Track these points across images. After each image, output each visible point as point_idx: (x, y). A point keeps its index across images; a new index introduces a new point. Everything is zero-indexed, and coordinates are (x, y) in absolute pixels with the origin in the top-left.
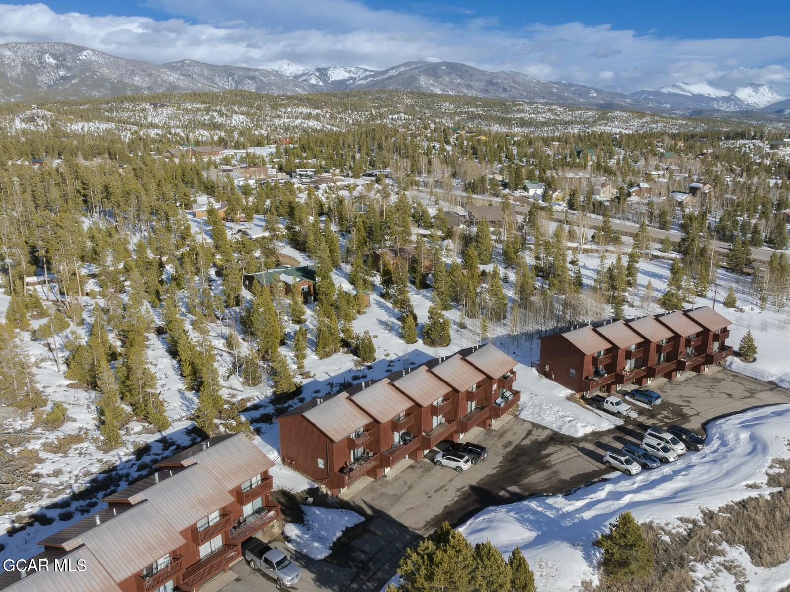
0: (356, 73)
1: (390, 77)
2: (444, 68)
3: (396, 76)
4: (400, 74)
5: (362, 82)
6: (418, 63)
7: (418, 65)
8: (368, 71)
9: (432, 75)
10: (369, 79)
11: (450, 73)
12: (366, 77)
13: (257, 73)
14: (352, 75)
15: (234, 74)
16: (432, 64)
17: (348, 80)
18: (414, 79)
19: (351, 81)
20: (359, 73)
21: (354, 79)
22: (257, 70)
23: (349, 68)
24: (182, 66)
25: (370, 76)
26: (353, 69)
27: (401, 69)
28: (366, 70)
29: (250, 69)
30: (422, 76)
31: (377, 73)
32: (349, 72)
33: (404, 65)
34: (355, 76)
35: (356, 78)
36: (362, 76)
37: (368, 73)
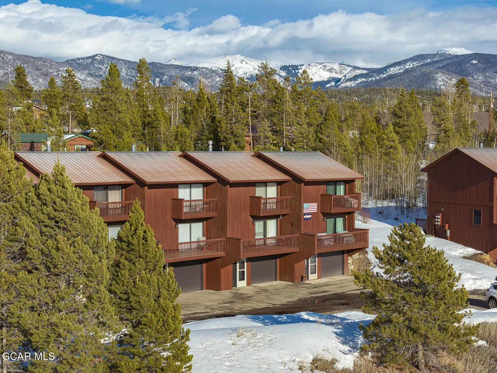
0: (341, 72)
1: (391, 77)
2: (475, 62)
3: (400, 75)
4: (407, 71)
5: (348, 84)
6: (434, 55)
7: (435, 59)
8: (359, 68)
9: (455, 73)
10: (359, 81)
11: (485, 69)
12: (355, 78)
13: (195, 73)
14: (334, 75)
15: (163, 74)
16: (457, 56)
17: (328, 82)
18: (428, 78)
19: (333, 83)
20: (345, 72)
21: (338, 80)
22: (196, 69)
23: (329, 66)
24: (92, 63)
25: (361, 76)
26: (336, 67)
27: (409, 66)
28: (355, 68)
29: (187, 68)
30: (440, 75)
31: (372, 72)
32: (331, 70)
33: (413, 59)
34: (338, 76)
35: (339, 80)
36: (349, 76)
37: (358, 72)
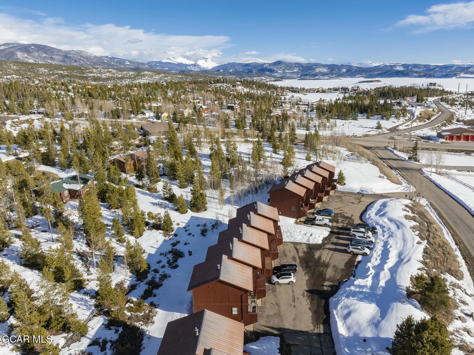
2: (33, 47)
6: (13, 44)
7: (14, 45)
9: (25, 52)
11: (38, 50)
16: (24, 44)
18: (13, 54)
30: (18, 52)
33: (4, 45)
